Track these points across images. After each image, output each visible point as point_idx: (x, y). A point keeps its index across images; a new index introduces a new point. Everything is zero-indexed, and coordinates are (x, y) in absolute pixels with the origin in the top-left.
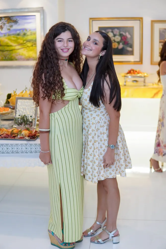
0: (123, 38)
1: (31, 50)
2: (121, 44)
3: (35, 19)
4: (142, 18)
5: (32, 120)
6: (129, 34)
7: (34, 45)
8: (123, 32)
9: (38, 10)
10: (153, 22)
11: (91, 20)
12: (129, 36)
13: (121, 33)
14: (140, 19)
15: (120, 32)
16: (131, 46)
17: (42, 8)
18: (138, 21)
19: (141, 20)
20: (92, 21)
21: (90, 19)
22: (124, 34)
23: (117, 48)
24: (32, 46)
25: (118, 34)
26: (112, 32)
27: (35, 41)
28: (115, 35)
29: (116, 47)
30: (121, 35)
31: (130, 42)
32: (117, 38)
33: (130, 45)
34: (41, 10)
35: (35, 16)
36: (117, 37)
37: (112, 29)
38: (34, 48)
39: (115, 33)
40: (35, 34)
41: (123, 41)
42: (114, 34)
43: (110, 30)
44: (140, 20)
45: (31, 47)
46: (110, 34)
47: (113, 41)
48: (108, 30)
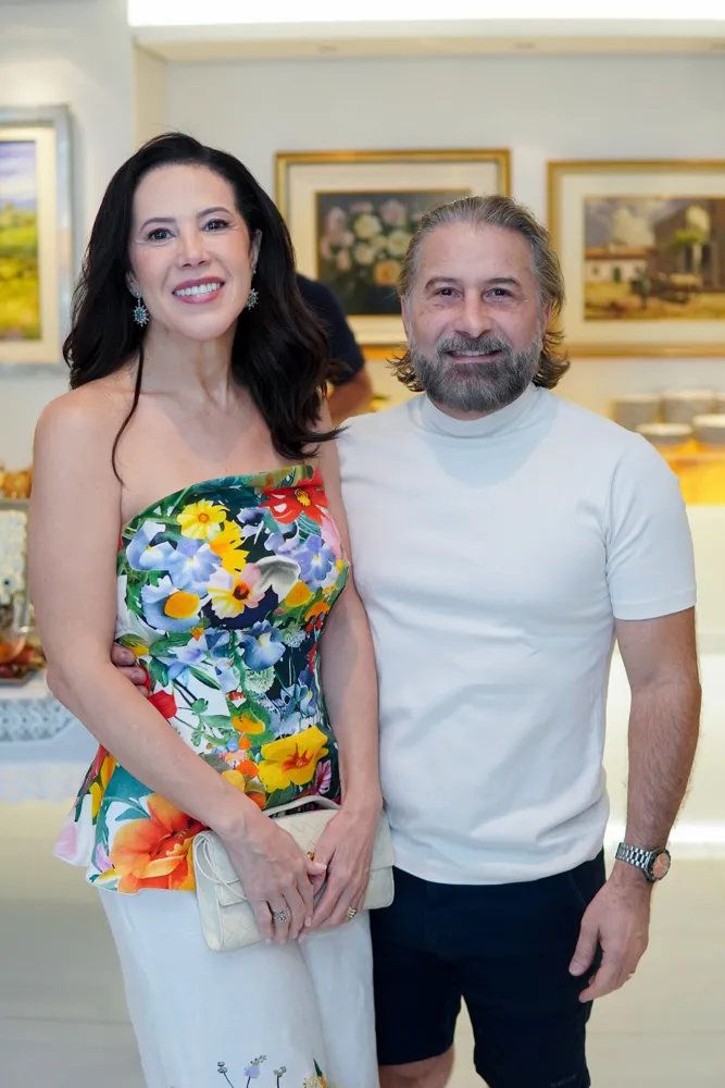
1: (15, 295)
3: (32, 155)
4: (506, 153)
5: (12, 598)
7: (27, 274)
9: (46, 115)
10: (555, 169)
11: (282, 163)
15: (409, 213)
17: (65, 108)
18: (491, 166)
19: (502, 158)
20: (288, 165)
21: (279, 156)
24: (20, 275)
25: (401, 221)
26: (377, 214)
27: (34, 252)
28: (387, 230)
32: (399, 243)
34: (61, 119)
35: (32, 142)
36: (397, 235)
37: (377, 199)
38: (28, 283)
39: (388, 218)
40: (31, 222)
42: (382, 223)
43: (368, 207)
44: (496, 162)
45: (15, 284)
46: (369, 226)
47: (382, 256)
48: (355, 208)
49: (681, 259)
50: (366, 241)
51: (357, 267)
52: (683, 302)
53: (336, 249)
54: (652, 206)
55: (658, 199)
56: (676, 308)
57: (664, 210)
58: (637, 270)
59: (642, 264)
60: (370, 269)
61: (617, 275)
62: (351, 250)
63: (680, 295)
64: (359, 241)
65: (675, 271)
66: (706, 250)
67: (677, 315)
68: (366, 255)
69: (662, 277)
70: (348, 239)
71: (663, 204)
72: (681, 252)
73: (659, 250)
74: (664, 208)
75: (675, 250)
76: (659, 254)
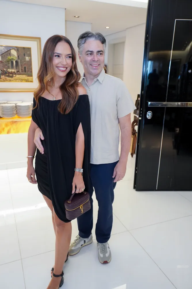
49: (10, 65)
52: (12, 77)
55: (2, 46)
56: (10, 78)
57: (4, 50)
63: (11, 75)
65: (9, 68)
66: (17, 62)
67: (10, 81)
69: (5, 69)
71: (3, 48)
72: (10, 62)
73: (3, 61)
74: (3, 49)
75: (8, 61)
76: (3, 63)
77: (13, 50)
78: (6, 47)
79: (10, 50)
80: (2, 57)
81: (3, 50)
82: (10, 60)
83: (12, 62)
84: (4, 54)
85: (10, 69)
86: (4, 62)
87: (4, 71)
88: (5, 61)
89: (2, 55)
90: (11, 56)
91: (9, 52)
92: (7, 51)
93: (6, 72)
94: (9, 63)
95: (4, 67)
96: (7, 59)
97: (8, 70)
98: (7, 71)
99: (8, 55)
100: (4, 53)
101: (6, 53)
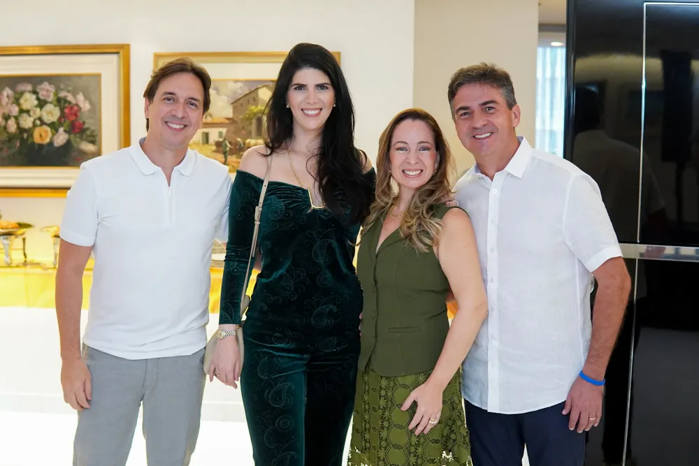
0: (66, 111)
2: (61, 130)
4: (128, 46)
6: (87, 98)
8: (68, 92)
10: (160, 59)
12: (85, 106)
13: (62, 94)
14: (121, 51)
15: (56, 94)
16: (94, 139)
18: (114, 57)
19: (123, 51)
22: (70, 98)
23: (51, 143)
25: (51, 98)
26: (35, 92)
28: (42, 104)
29: (48, 140)
30: (60, 102)
31: (89, 124)
32: (50, 113)
33: (88, 133)
36: (49, 107)
37: (35, 80)
39: (42, 98)
41: (67, 122)
42: (38, 99)
43: (29, 87)
44: (117, 53)
46: (29, 101)
47: (38, 122)
48: (21, 87)
49: (253, 127)
50: (28, 112)
51: (21, 130)
53: (7, 118)
54: (232, 86)
55: (236, 81)
57: (241, 90)
58: (220, 133)
59: (224, 130)
60: (30, 132)
61: (206, 137)
62: (16, 118)
64: (22, 111)
65: (249, 135)
68: (27, 122)
69: (239, 140)
70: (15, 110)
71: (240, 84)
72: (254, 121)
73: (236, 119)
74: (241, 88)
75: (249, 119)
76: (237, 122)
77: (265, 88)
78: (247, 82)
79: (257, 89)
80: (235, 110)
81: (240, 92)
82: (255, 114)
83: (259, 121)
84: (241, 101)
85: (251, 138)
86: (239, 122)
87: (237, 145)
88: (242, 119)
89: (235, 104)
90: (257, 105)
91: (253, 95)
92: (247, 92)
93: (242, 145)
94: (251, 124)
95: (237, 133)
96: (247, 112)
97: (248, 141)
98: (244, 143)
99: (251, 101)
100: (241, 98)
101: (247, 98)
